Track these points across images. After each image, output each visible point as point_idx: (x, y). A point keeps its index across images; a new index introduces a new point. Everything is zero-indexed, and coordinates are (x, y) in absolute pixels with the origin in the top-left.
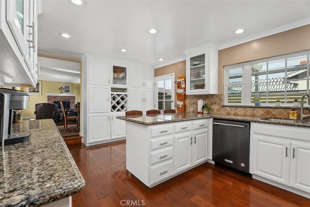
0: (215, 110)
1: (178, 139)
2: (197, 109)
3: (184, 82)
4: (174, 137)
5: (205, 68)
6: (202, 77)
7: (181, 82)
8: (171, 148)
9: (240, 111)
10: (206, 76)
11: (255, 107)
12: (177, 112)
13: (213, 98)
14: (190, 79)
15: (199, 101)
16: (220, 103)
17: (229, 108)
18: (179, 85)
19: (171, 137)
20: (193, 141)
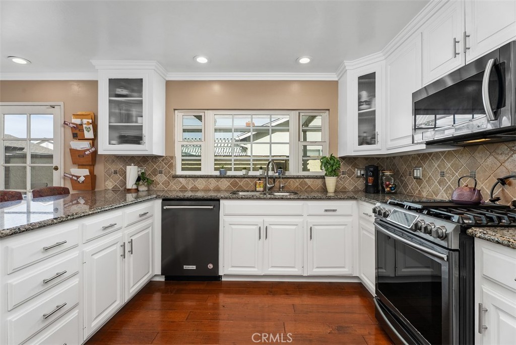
0: (161, 184)
1: (92, 255)
2: (124, 183)
3: (91, 126)
4: (83, 252)
5: (142, 106)
6: (136, 122)
7: (84, 126)
8: (75, 281)
9: (200, 184)
10: (144, 121)
11: (220, 178)
12: (72, 192)
13: (156, 163)
14: (109, 123)
15: (128, 168)
16: (169, 172)
17: (183, 179)
18: (77, 131)
19: (74, 254)
20: (127, 249)
